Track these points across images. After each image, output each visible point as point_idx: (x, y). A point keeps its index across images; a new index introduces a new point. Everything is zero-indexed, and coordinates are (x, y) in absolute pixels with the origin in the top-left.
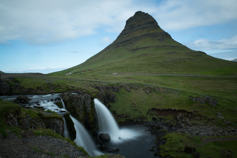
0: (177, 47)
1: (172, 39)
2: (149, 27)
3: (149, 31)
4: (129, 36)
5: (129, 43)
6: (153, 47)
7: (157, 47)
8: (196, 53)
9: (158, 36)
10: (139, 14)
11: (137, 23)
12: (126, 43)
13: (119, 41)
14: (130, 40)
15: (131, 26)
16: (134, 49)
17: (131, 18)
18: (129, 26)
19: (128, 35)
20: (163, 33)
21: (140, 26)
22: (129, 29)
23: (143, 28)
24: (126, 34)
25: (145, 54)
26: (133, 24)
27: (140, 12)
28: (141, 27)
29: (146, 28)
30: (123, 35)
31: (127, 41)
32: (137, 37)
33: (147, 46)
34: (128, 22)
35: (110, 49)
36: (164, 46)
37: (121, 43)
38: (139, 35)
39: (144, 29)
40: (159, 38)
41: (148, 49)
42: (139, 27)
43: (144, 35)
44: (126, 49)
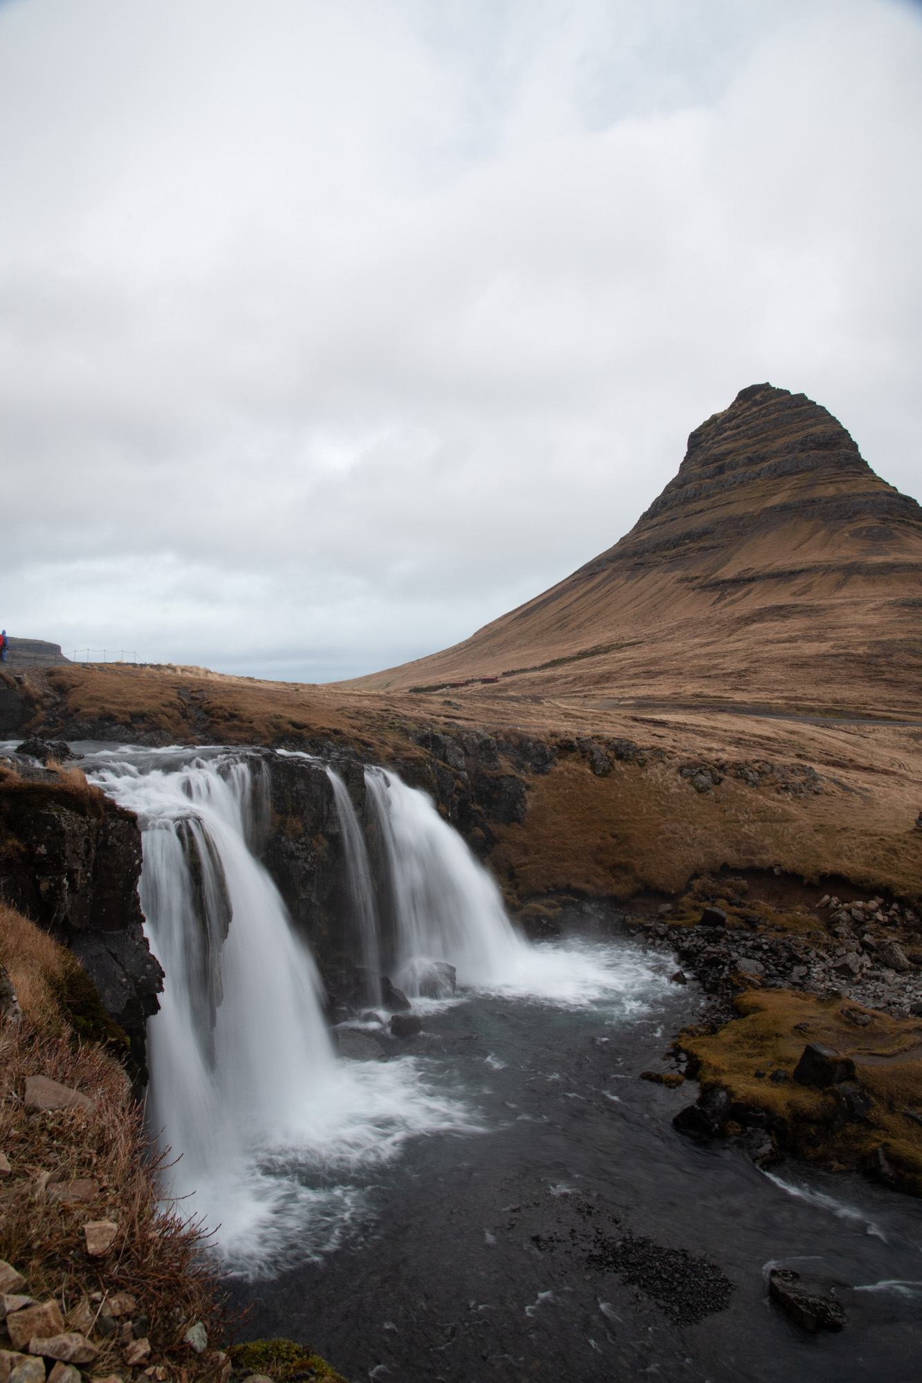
2: (810, 469)
3: (811, 486)
4: (701, 511)
5: (700, 549)
6: (827, 569)
7: (847, 571)
9: (856, 513)
10: (757, 396)
11: (746, 446)
12: (682, 549)
13: (645, 536)
14: (705, 533)
15: (716, 460)
16: (724, 582)
17: (714, 418)
18: (705, 463)
19: (697, 506)
20: (886, 498)
21: (763, 459)
22: (700, 478)
23: (780, 474)
24: (688, 500)
25: (781, 608)
26: (723, 448)
27: (766, 387)
28: (765, 465)
29: (791, 474)
30: (671, 508)
31: (690, 536)
32: (742, 518)
33: (793, 569)
34: (696, 440)
35: (600, 577)
36: (890, 568)
37: (657, 545)
38: (752, 508)
39: (780, 476)
40: (863, 524)
41: (800, 582)
42: (757, 468)
43: (784, 508)
44: (681, 581)
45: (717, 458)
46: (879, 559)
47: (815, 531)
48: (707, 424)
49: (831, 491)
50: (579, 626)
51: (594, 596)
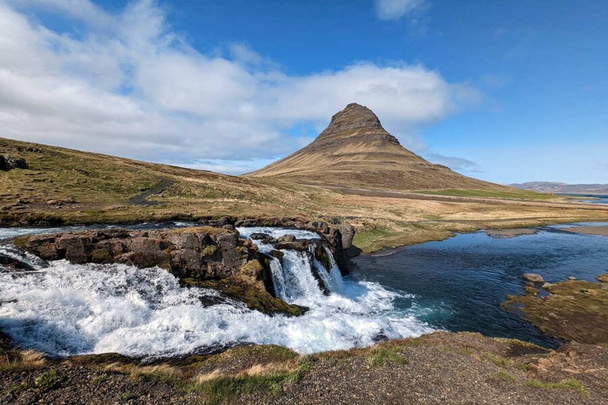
0: (403, 156)
1: (400, 146)
3: (365, 131)
4: (332, 137)
6: (364, 153)
7: (370, 154)
8: (430, 166)
9: (375, 139)
10: (352, 106)
11: (348, 120)
12: (326, 147)
14: (332, 143)
16: (335, 156)
17: (340, 112)
18: (336, 124)
20: (385, 136)
21: (352, 124)
23: (356, 127)
24: (329, 134)
25: (345, 162)
28: (352, 125)
30: (324, 136)
31: (327, 143)
32: (344, 139)
34: (334, 117)
35: (301, 154)
36: (382, 153)
37: (318, 146)
38: (347, 137)
40: (377, 142)
41: (356, 157)
43: (355, 137)
44: (323, 155)
45: (339, 123)
46: (379, 151)
47: (363, 144)
48: (338, 113)
49: (370, 133)
50: (293, 166)
51: (299, 158)
